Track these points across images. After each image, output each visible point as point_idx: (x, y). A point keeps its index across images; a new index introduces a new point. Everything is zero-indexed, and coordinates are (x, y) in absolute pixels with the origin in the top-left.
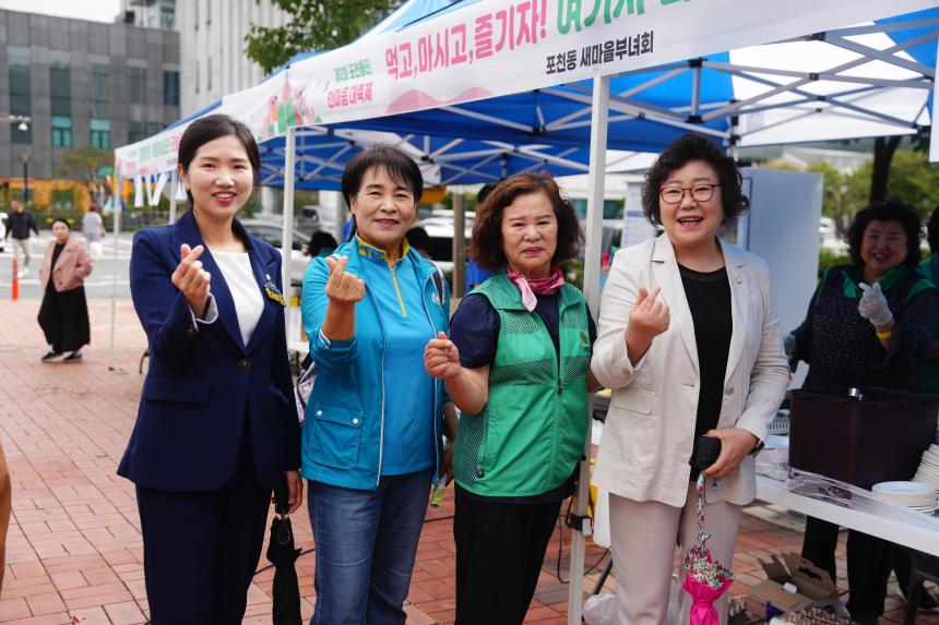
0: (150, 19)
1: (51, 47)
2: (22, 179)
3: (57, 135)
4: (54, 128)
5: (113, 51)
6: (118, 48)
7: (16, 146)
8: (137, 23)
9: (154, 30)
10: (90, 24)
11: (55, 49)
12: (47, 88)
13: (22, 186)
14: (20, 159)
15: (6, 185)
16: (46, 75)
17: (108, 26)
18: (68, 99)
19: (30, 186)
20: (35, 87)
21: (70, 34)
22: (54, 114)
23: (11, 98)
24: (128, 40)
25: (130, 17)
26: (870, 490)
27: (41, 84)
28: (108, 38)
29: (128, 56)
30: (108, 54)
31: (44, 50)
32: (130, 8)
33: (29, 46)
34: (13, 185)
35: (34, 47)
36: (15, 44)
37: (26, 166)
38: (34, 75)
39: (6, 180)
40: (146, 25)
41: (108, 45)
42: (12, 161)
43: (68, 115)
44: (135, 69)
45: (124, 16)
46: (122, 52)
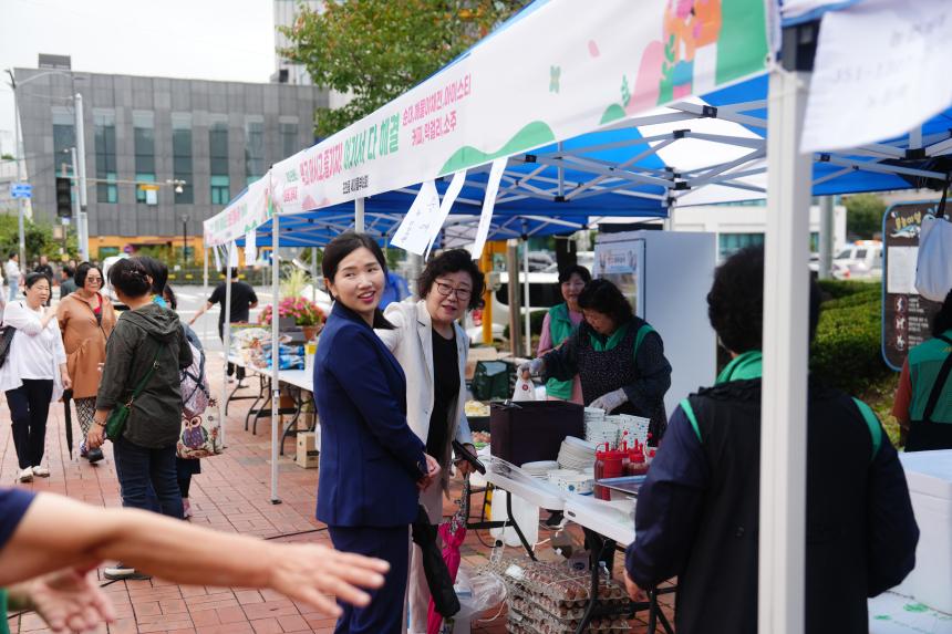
0: (301, 77)
1: (210, 111)
2: (182, 238)
3: (216, 193)
4: (213, 187)
5: (266, 109)
6: (271, 106)
7: (179, 206)
8: (290, 82)
9: (305, 87)
10: (245, 85)
11: (214, 112)
12: (206, 150)
13: (182, 244)
14: (181, 219)
15: (170, 244)
16: (206, 138)
17: (262, 86)
18: (225, 158)
19: (189, 244)
20: (195, 149)
21: (227, 96)
22: (214, 173)
23: (175, 162)
24: (280, 98)
25: (284, 75)
26: (520, 466)
27: (201, 146)
28: (262, 98)
29: (280, 114)
30: (263, 114)
31: (204, 113)
32: (284, 67)
33: (190, 110)
34: (175, 244)
35: (195, 112)
36: (178, 110)
37: (185, 225)
38: (195, 137)
39: (169, 239)
40: (298, 83)
41: (262, 105)
42: (176, 220)
43: (226, 174)
44: (289, 126)
45: (278, 75)
46: (275, 110)
